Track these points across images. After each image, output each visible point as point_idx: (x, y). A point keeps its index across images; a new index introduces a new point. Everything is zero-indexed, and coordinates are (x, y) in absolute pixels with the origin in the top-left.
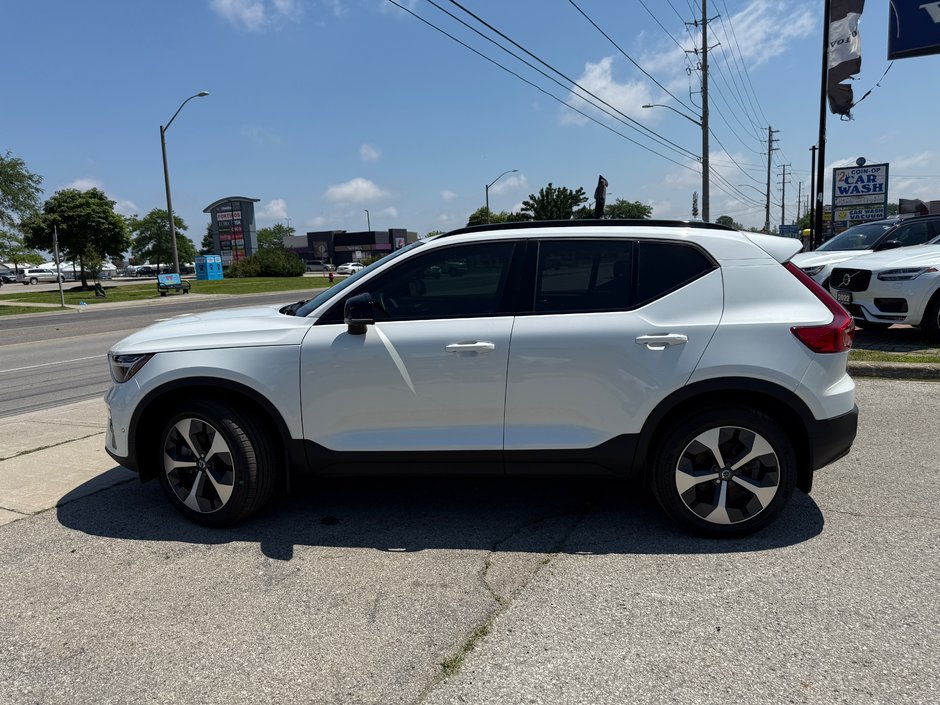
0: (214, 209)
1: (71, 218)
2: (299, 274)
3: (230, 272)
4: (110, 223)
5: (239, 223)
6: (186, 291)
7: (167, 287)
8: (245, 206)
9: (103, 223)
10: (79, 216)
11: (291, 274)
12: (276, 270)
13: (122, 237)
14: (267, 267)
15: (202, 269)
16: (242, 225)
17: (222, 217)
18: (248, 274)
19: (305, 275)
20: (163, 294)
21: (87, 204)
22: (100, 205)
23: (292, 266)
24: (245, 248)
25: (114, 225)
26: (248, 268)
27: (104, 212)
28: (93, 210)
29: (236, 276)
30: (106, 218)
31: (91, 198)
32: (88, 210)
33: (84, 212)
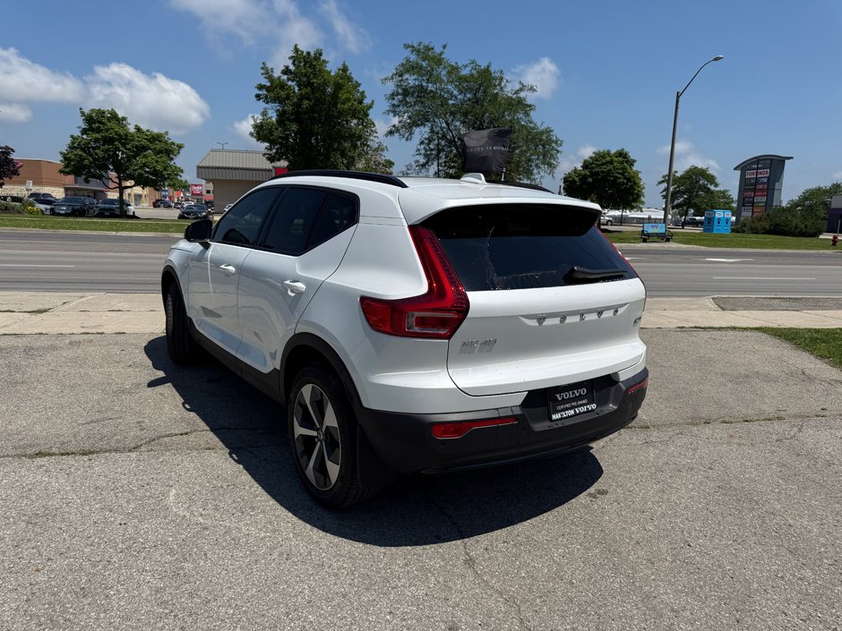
0: (743, 168)
1: (597, 173)
2: (815, 235)
3: (738, 228)
4: (625, 178)
5: (766, 180)
6: (668, 240)
7: (649, 235)
8: (775, 165)
9: (619, 178)
10: (603, 172)
11: (802, 234)
12: (786, 229)
13: (634, 189)
14: (777, 225)
15: (709, 222)
16: (768, 183)
17: (750, 175)
18: (755, 231)
19: (821, 237)
20: (645, 241)
21: (611, 162)
22: (622, 163)
23: (806, 226)
24: (766, 206)
25: (629, 180)
26: (757, 224)
27: (624, 168)
28: (614, 167)
29: (744, 232)
30: (623, 174)
31: (617, 157)
32: (611, 167)
33: (605, 168)
